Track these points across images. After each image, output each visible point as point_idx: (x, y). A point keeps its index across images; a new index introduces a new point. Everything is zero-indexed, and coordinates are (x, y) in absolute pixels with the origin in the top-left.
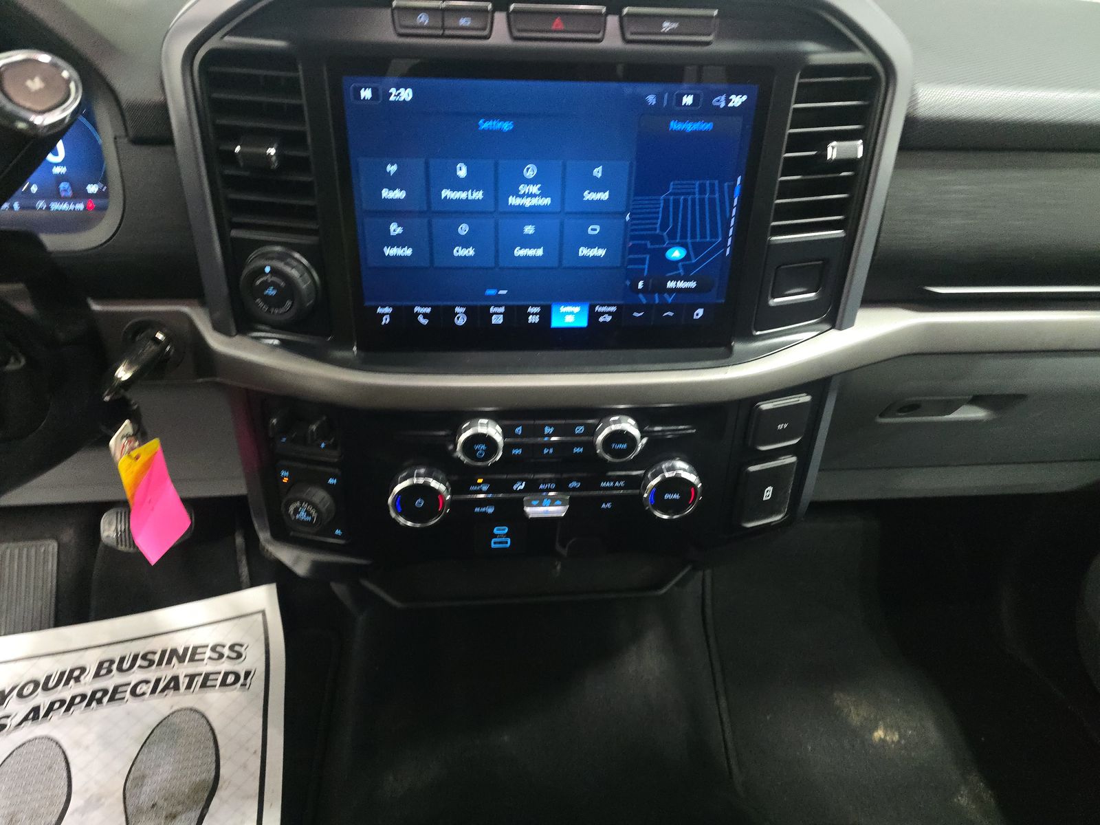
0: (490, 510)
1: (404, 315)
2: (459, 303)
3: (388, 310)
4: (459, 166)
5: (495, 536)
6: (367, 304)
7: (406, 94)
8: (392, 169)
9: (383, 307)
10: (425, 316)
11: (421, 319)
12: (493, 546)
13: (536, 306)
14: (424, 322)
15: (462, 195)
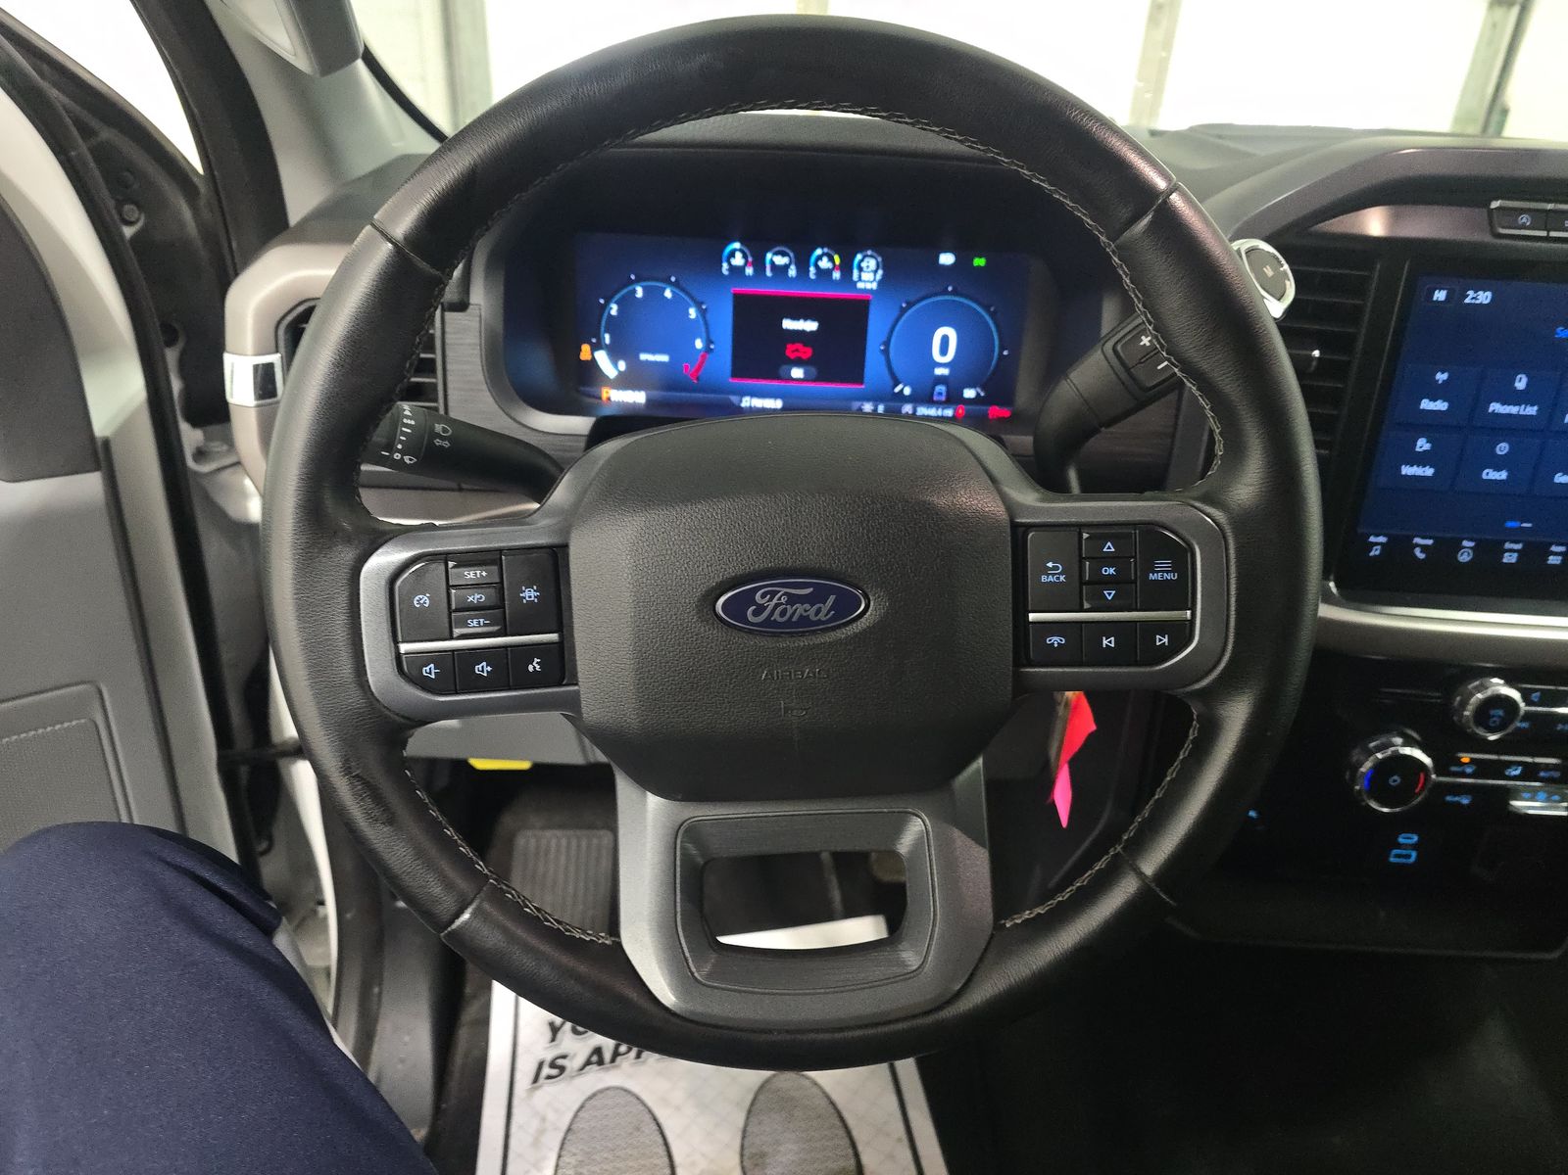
0: (1465, 801)
1: (1399, 546)
2: (1466, 536)
3: (1382, 539)
4: (1519, 376)
5: (1399, 846)
6: (1360, 531)
7: (1484, 297)
8: (1441, 377)
9: (1377, 535)
10: (1424, 548)
11: (1418, 552)
12: (1392, 859)
13: (1562, 545)
14: (1421, 555)
15: (1513, 410)
